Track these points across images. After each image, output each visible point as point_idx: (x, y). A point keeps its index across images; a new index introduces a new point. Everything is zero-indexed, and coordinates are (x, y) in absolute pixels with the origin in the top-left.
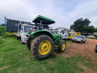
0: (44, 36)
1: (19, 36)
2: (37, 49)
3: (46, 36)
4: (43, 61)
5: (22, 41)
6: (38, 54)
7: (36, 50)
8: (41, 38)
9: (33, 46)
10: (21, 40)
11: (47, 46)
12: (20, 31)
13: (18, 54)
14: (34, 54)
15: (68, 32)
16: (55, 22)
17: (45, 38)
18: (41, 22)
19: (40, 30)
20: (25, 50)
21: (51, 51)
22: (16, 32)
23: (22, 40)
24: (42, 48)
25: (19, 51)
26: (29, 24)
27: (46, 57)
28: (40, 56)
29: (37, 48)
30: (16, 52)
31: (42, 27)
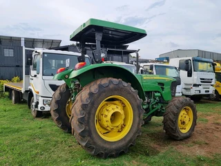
0: (111, 82)
1: (26, 91)
2: (90, 121)
3: (115, 81)
4: (110, 160)
5: (36, 106)
6: (94, 135)
7: (88, 122)
8: (100, 86)
9: (78, 111)
10: (34, 104)
11: (122, 112)
12: (28, 73)
13: (31, 144)
14: (82, 135)
15: (214, 65)
16: (146, 35)
17: (111, 86)
18: (99, 37)
19: (97, 62)
20: (51, 134)
21: (135, 129)
22: (10, 80)
23: (37, 103)
24: (106, 120)
25: (34, 137)
26: (54, 44)
27: (120, 148)
28: (99, 143)
29: (89, 118)
30: (25, 138)
31: (103, 55)
